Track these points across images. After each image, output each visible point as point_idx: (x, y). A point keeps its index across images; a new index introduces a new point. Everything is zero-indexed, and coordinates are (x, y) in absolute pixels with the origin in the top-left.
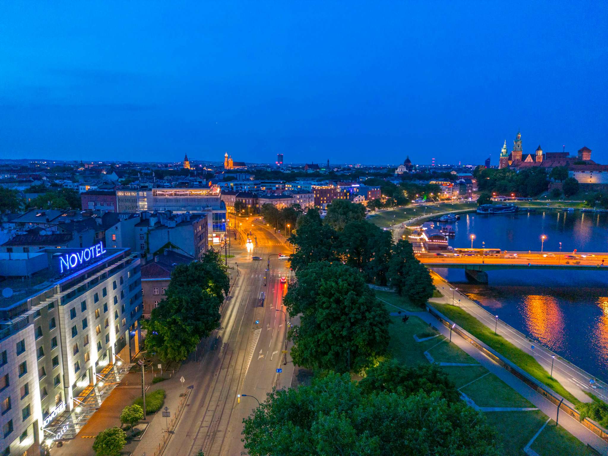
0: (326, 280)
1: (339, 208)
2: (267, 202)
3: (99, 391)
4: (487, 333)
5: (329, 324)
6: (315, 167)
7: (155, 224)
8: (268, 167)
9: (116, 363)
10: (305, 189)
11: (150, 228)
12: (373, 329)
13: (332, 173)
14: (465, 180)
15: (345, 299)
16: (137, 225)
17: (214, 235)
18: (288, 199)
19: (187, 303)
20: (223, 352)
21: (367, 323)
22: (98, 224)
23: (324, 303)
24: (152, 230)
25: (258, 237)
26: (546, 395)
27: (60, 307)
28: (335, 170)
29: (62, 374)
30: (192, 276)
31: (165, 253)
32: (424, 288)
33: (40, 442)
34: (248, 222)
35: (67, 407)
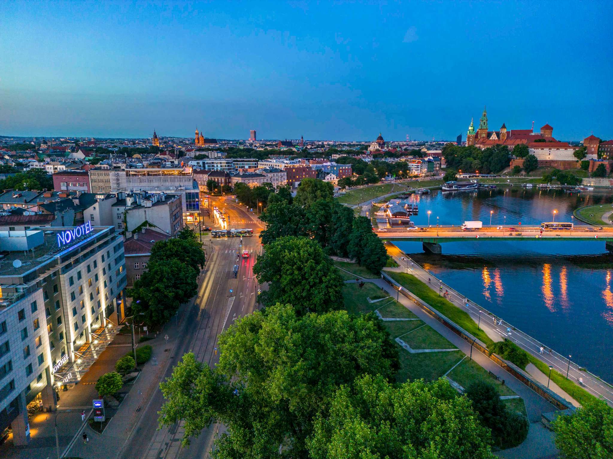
0: (290, 251)
1: (308, 187)
2: (240, 181)
3: (95, 347)
4: (432, 295)
5: (292, 288)
6: (288, 144)
7: (132, 204)
8: (240, 144)
9: (107, 325)
10: (277, 167)
11: (127, 208)
12: (328, 290)
13: (305, 151)
14: (433, 157)
15: (306, 266)
16: (113, 205)
17: (188, 214)
18: (261, 178)
19: (168, 274)
20: (201, 316)
21: (323, 285)
22: (75, 205)
23: (288, 270)
24: (130, 209)
25: (231, 215)
26: (467, 339)
27: (61, 276)
28: (309, 147)
29: (64, 332)
30: (171, 251)
31: (143, 231)
32: (379, 258)
33: (52, 384)
34: (221, 201)
35: (70, 359)
